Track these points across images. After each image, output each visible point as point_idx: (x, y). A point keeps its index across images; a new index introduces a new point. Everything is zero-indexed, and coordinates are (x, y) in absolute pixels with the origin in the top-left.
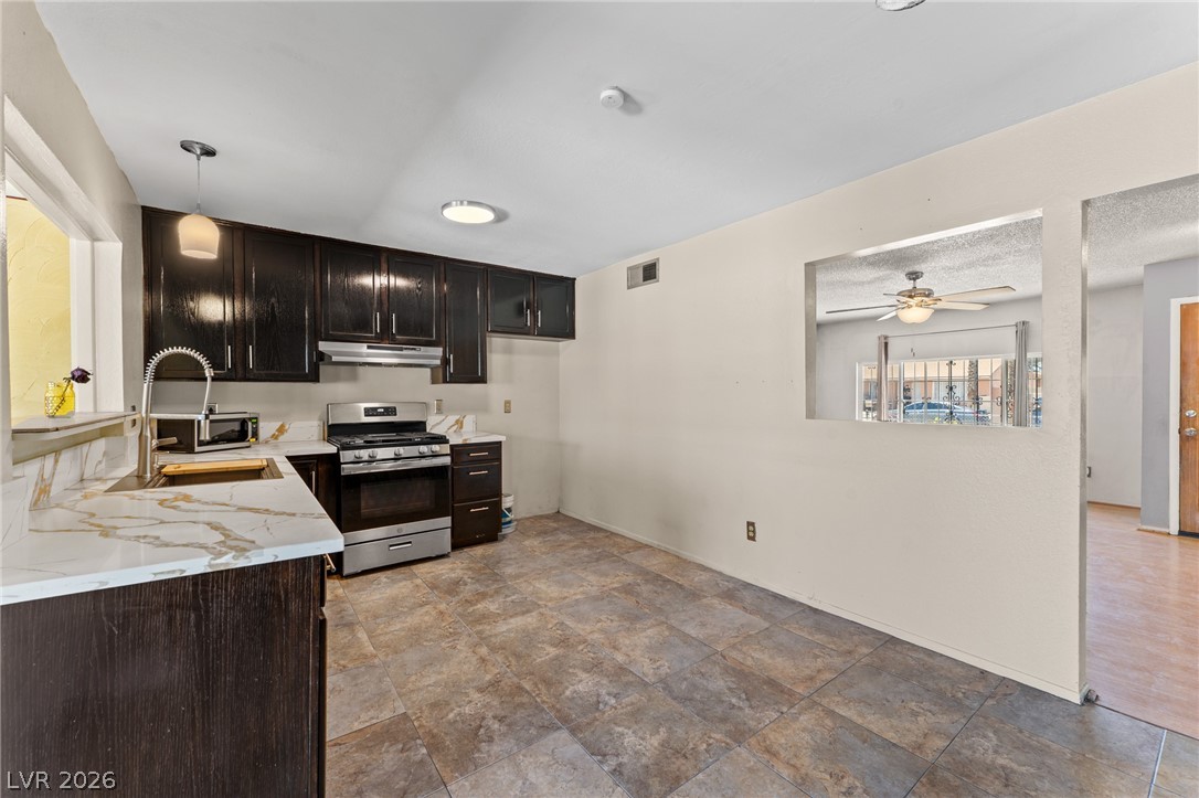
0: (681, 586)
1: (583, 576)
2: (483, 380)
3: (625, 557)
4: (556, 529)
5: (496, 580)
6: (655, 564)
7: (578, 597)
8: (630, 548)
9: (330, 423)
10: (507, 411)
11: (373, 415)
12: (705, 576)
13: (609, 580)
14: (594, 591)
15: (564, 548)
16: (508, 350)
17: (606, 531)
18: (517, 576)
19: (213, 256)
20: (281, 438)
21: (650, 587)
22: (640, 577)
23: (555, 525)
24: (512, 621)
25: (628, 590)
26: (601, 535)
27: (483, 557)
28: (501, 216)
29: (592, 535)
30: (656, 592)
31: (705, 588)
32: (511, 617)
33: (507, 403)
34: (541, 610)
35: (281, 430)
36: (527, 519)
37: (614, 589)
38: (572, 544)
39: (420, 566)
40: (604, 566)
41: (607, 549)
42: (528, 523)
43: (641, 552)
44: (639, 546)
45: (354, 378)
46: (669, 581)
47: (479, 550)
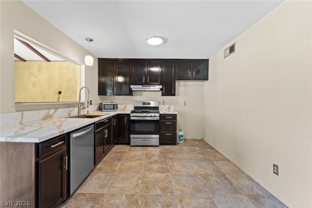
0: (231, 183)
1: (193, 165)
2: (174, 95)
3: (215, 162)
4: (197, 145)
5: (164, 158)
6: (226, 169)
7: (185, 173)
8: (220, 159)
9: (135, 106)
10: (185, 105)
11: (144, 105)
12: (248, 183)
13: (201, 170)
14: (192, 172)
15: (194, 152)
16: (186, 86)
17: (215, 150)
18: (171, 159)
19: (92, 65)
20: (125, 109)
21: (216, 179)
22: (215, 173)
23: (198, 144)
24: (157, 174)
25: (206, 177)
26: (211, 151)
27: (168, 149)
28: (165, 41)
29: (209, 150)
30: (217, 182)
31: (244, 189)
32: (157, 172)
33: (185, 102)
34: (168, 174)
35: (125, 107)
36: (190, 140)
37: (200, 174)
38: (198, 152)
39: (150, 147)
40: (204, 164)
41: (210, 157)
42: (189, 141)
43: (223, 162)
44: (225, 159)
45: (141, 95)
46: (227, 179)
47: (168, 147)
